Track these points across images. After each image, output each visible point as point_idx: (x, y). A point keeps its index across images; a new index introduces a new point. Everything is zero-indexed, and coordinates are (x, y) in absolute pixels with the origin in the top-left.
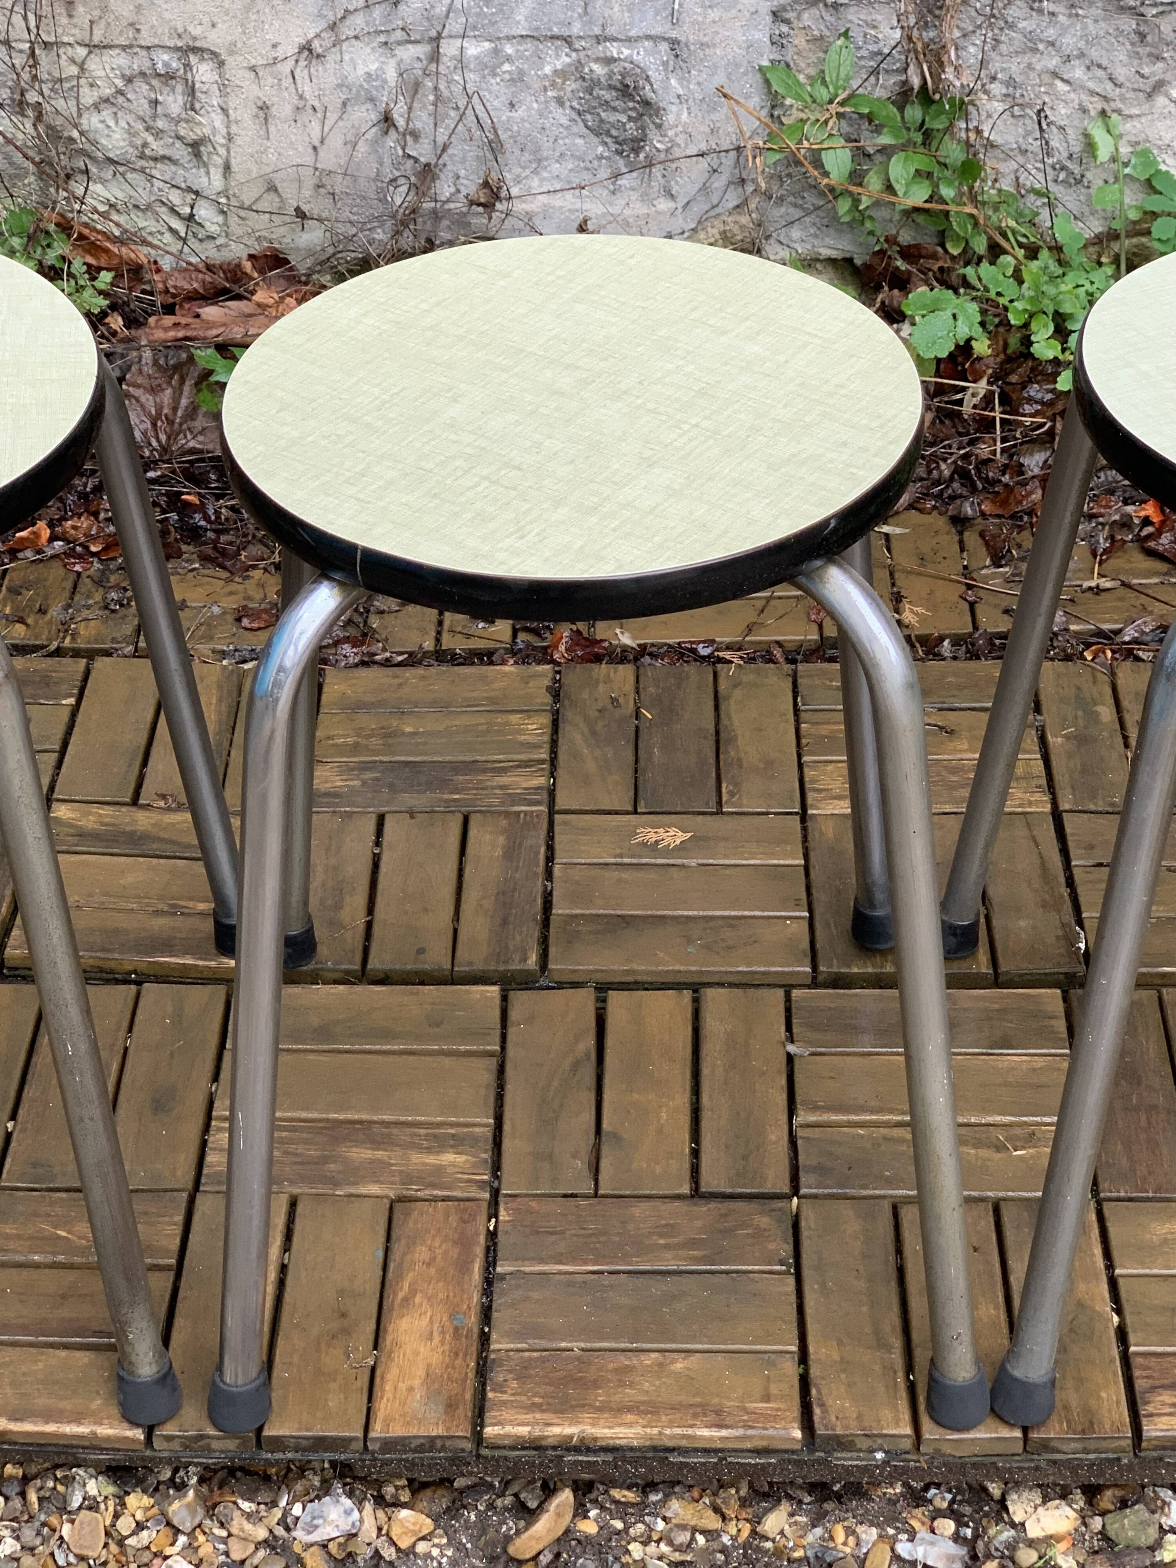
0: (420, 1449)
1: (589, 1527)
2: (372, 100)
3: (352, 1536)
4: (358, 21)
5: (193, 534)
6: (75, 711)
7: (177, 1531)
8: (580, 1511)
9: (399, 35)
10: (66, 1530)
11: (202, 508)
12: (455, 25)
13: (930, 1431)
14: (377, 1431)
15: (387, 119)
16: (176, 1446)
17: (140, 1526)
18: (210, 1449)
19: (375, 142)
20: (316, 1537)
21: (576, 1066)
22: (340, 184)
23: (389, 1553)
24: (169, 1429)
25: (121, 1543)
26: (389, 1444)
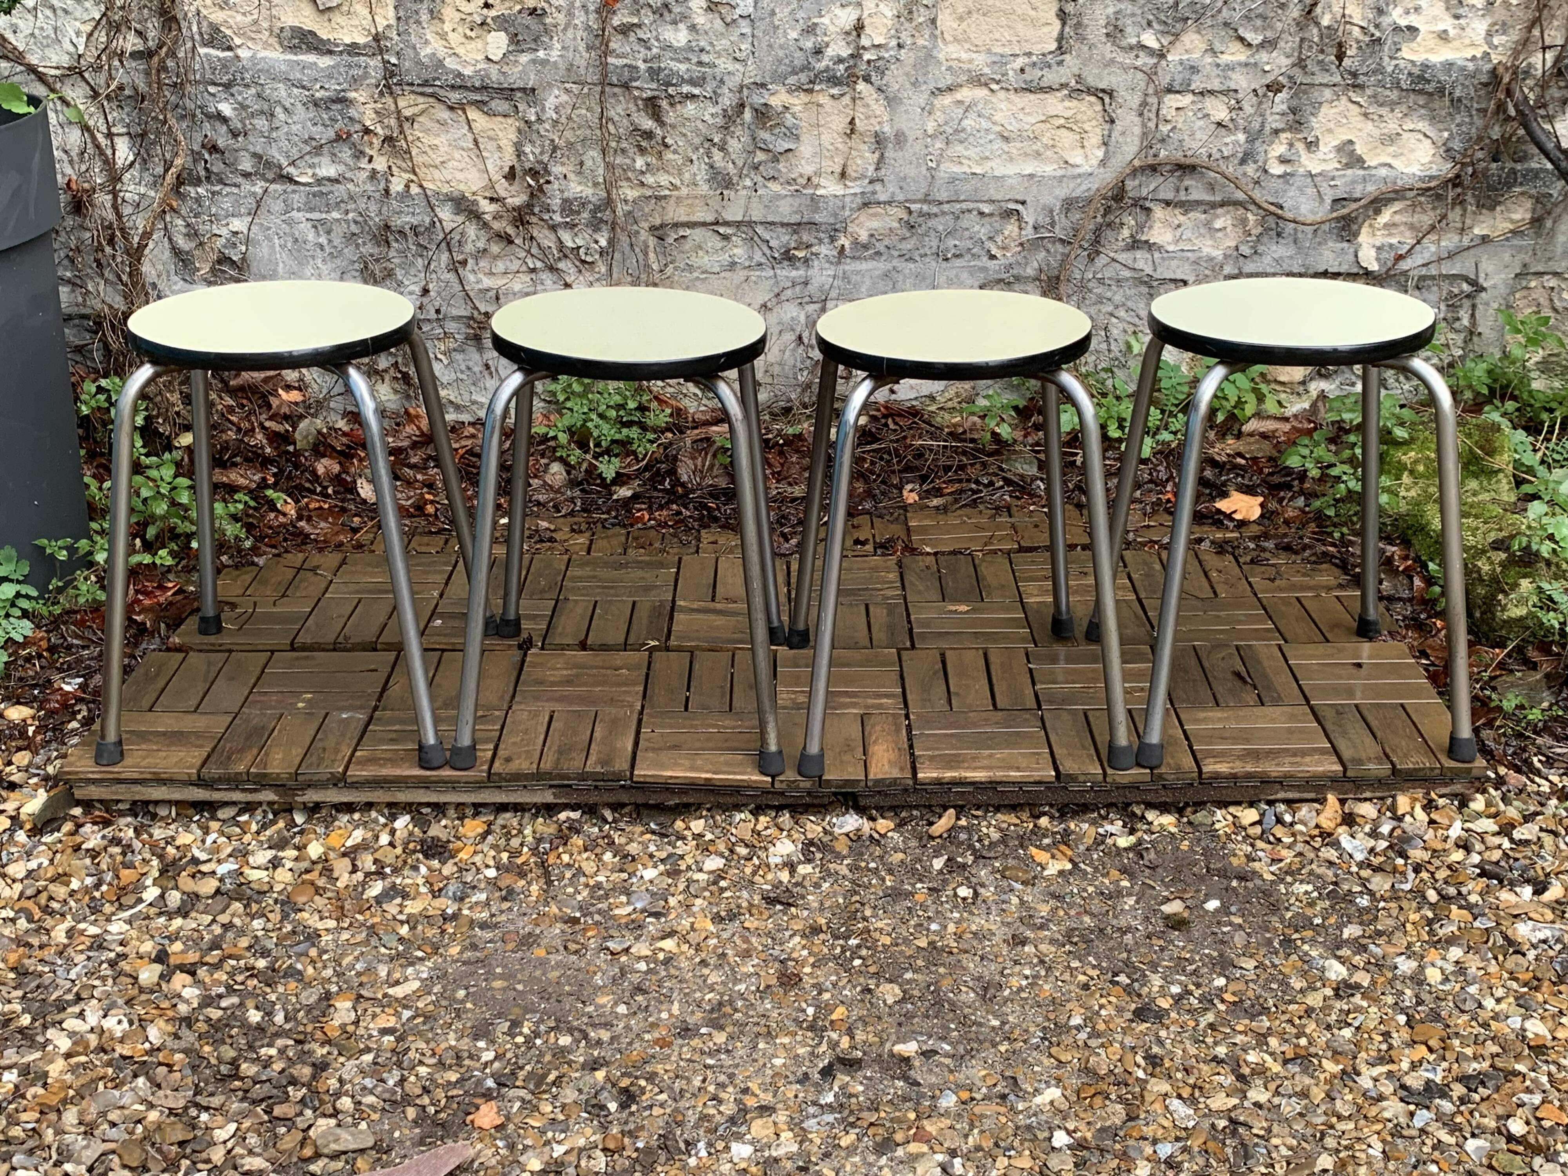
0: (890, 785)
1: (963, 822)
2: (793, 330)
3: (858, 830)
4: (789, 293)
5: (716, 519)
6: (678, 573)
7: (782, 830)
8: (958, 819)
9: (807, 299)
10: (734, 831)
11: (718, 509)
12: (833, 294)
13: (1109, 771)
14: (871, 776)
15: (800, 338)
16: (784, 786)
17: (766, 828)
18: (798, 787)
19: (794, 350)
20: (844, 831)
21: (935, 673)
22: (776, 370)
23: (876, 836)
24: (781, 778)
25: (759, 834)
26: (877, 782)
